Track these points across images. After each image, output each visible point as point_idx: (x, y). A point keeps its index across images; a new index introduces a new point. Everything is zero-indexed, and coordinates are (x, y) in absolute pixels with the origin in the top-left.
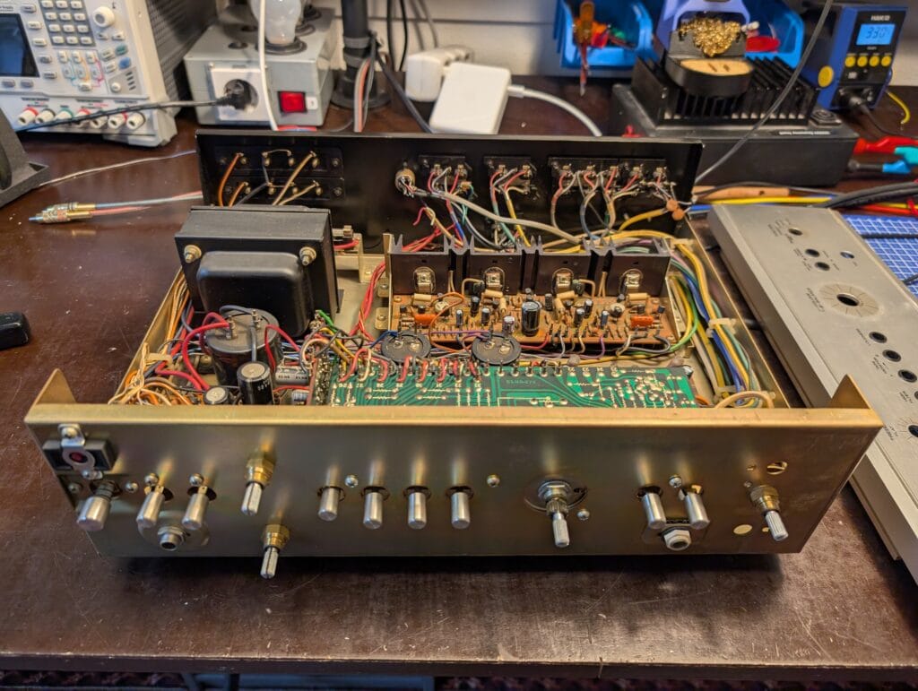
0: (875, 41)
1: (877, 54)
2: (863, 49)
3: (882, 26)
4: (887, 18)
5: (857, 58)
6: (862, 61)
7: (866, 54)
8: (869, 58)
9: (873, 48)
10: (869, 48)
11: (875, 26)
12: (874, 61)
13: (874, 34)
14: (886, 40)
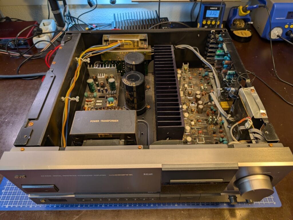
0: (213, 16)
1: (214, 21)
2: (208, 18)
3: (215, 11)
4: (216, 8)
5: (207, 22)
6: (209, 23)
7: (210, 20)
8: (211, 22)
9: (212, 18)
10: (211, 18)
11: (213, 11)
12: (213, 23)
13: (212, 14)
14: (217, 16)
